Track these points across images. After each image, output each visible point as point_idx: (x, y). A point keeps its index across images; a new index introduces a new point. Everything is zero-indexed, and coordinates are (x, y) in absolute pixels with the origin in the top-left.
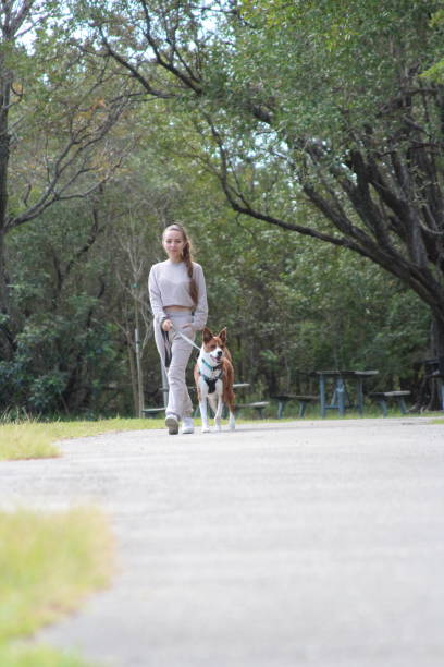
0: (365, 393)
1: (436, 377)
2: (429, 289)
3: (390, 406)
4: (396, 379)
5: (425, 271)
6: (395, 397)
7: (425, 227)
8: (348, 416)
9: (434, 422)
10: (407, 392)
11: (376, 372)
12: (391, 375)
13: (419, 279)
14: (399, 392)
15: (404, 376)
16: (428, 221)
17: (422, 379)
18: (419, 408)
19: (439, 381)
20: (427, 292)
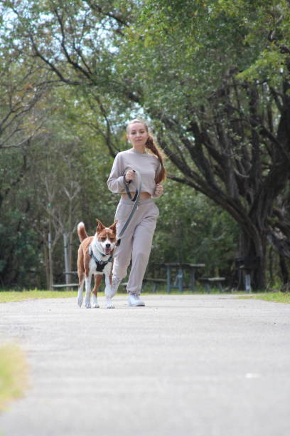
0: (196, 278)
1: (242, 269)
2: (239, 212)
3: (212, 287)
4: (217, 270)
5: (237, 202)
6: (216, 282)
7: (237, 172)
8: (185, 293)
9: (240, 298)
10: (223, 279)
11: (203, 265)
12: (213, 267)
13: (232, 205)
14: (217, 278)
15: (222, 268)
16: (239, 169)
17: (233, 271)
18: (230, 289)
19: (244, 272)
20: (237, 213)
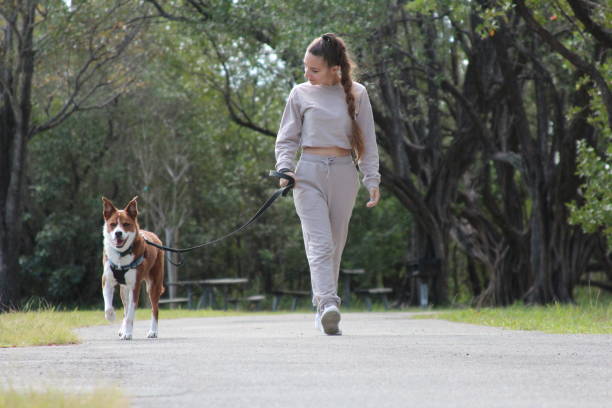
0: (352, 289)
1: (416, 277)
2: (411, 197)
3: (373, 302)
4: (379, 278)
5: (408, 182)
6: (379, 294)
7: (408, 142)
9: (414, 318)
10: (389, 290)
11: (361, 271)
12: (375, 273)
13: (402, 188)
14: (381, 289)
15: (387, 275)
16: (410, 136)
17: (403, 278)
18: (400, 304)
19: (419, 281)
20: (409, 200)
